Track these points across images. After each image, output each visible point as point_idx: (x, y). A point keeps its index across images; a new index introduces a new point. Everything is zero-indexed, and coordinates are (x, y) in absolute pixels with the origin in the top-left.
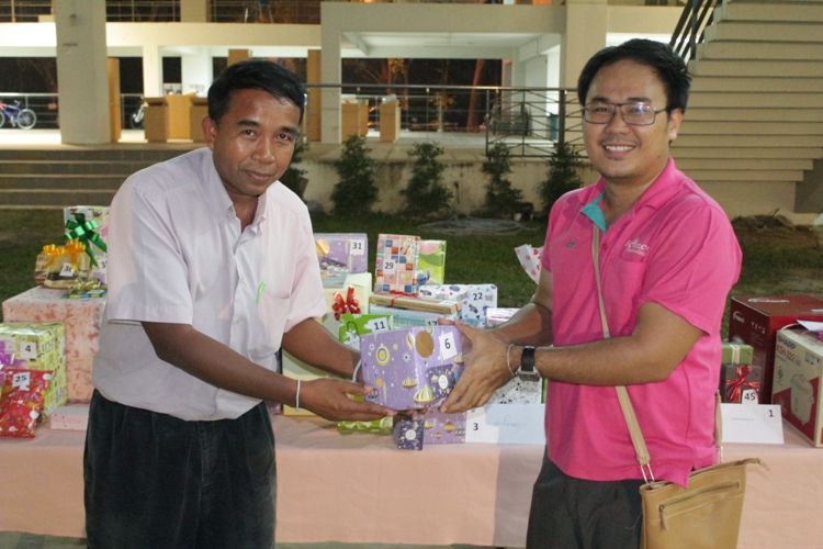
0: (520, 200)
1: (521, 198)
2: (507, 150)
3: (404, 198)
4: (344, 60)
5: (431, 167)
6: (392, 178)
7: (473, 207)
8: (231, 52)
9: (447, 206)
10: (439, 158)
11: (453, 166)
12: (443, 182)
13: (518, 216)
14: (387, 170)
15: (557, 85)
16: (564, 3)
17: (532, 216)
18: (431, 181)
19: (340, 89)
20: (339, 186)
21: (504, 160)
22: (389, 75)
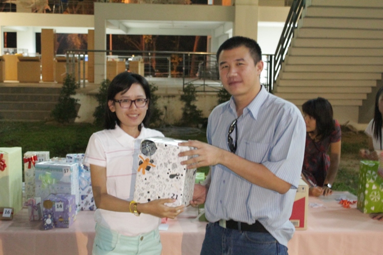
0: (201, 117)
1: (203, 115)
2: (194, 88)
4: (108, 36)
7: (175, 120)
8: (43, 30)
9: (161, 120)
10: (156, 93)
11: (164, 97)
12: (158, 106)
13: (201, 126)
16: (234, 5)
19: (105, 53)
20: (98, 108)
21: (193, 94)
22: (144, 45)
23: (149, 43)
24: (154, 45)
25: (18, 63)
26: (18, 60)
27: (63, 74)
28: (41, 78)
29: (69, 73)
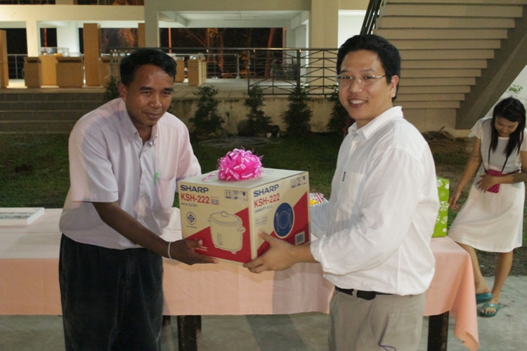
0: (270, 124)
1: (271, 122)
2: (261, 91)
3: (193, 124)
5: (210, 103)
6: (184, 110)
8: (85, 25)
9: (222, 129)
10: (216, 97)
11: (226, 101)
12: (219, 112)
13: (269, 135)
14: (181, 105)
15: (307, 47)
17: (278, 135)
18: (210, 112)
21: (259, 97)
22: (208, 39)
23: (215, 38)
24: (221, 40)
25: (57, 65)
26: (56, 62)
27: (107, 77)
28: (85, 81)
29: (114, 76)
